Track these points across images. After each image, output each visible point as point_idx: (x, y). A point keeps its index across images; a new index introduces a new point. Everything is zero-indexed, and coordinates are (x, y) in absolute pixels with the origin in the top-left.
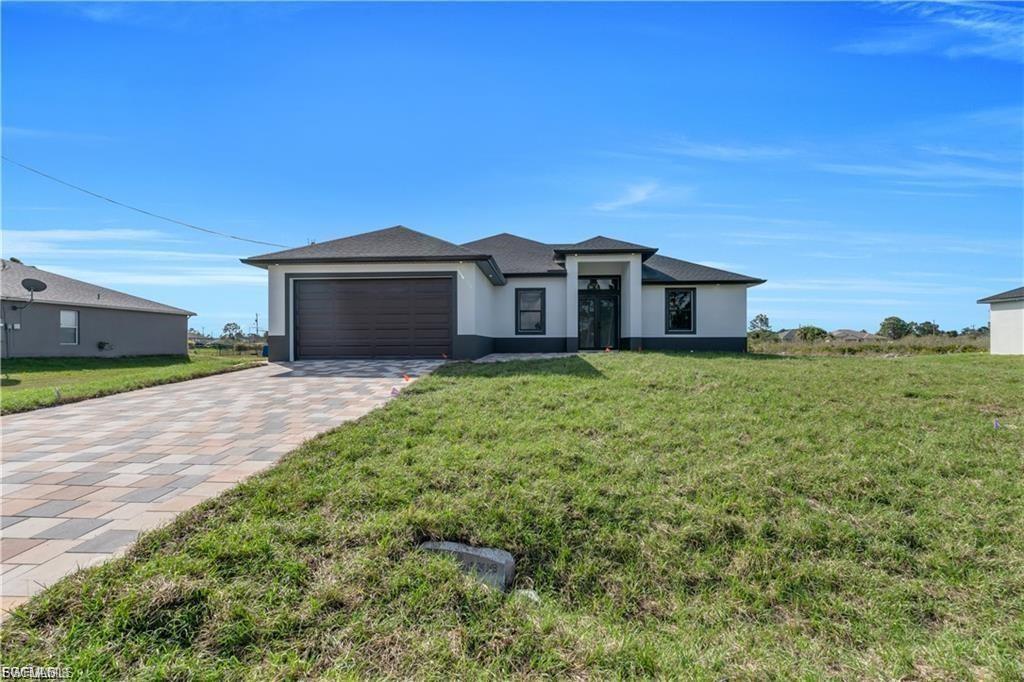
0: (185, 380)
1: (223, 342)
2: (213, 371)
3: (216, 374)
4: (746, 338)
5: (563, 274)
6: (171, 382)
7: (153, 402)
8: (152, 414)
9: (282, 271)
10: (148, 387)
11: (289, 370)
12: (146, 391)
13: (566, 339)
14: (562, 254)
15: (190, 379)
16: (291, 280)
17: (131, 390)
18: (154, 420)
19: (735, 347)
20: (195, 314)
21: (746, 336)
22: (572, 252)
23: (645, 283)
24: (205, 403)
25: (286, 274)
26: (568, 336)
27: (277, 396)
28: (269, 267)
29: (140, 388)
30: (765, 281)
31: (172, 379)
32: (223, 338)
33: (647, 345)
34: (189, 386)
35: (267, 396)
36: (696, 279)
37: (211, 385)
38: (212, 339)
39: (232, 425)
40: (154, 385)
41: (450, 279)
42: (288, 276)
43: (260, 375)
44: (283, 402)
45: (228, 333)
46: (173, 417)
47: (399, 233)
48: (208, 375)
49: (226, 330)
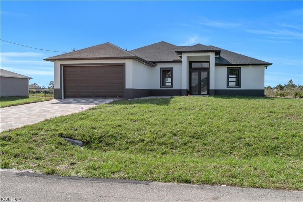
0: (21, 104)
1: (48, 90)
2: (31, 102)
3: (32, 103)
4: (264, 90)
5: (180, 62)
6: (16, 105)
7: (9, 111)
8: (9, 113)
9: (59, 63)
10: (9, 106)
11: (58, 102)
12: (8, 108)
13: (181, 90)
14: (180, 53)
15: (23, 104)
16: (62, 67)
17: (4, 107)
18: (9, 115)
19: (259, 94)
20: (32, 78)
21: (263, 89)
22: (184, 52)
23: (216, 65)
24: (25, 111)
25: (60, 64)
26: (182, 89)
27: (48, 110)
28: (54, 61)
29: (6, 107)
30: (271, 64)
31: (17, 104)
32: (49, 88)
33: (217, 93)
34: (23, 106)
35: (45, 109)
36: (240, 63)
37: (29, 106)
38: (44, 88)
39: (30, 116)
40: (11, 106)
41: (123, 66)
42: (61, 65)
43: (47, 103)
44: (48, 111)
45: (51, 85)
46: (15, 114)
47: (108, 46)
48: (29, 103)
49: (50, 84)
